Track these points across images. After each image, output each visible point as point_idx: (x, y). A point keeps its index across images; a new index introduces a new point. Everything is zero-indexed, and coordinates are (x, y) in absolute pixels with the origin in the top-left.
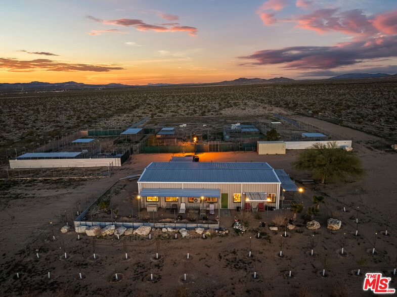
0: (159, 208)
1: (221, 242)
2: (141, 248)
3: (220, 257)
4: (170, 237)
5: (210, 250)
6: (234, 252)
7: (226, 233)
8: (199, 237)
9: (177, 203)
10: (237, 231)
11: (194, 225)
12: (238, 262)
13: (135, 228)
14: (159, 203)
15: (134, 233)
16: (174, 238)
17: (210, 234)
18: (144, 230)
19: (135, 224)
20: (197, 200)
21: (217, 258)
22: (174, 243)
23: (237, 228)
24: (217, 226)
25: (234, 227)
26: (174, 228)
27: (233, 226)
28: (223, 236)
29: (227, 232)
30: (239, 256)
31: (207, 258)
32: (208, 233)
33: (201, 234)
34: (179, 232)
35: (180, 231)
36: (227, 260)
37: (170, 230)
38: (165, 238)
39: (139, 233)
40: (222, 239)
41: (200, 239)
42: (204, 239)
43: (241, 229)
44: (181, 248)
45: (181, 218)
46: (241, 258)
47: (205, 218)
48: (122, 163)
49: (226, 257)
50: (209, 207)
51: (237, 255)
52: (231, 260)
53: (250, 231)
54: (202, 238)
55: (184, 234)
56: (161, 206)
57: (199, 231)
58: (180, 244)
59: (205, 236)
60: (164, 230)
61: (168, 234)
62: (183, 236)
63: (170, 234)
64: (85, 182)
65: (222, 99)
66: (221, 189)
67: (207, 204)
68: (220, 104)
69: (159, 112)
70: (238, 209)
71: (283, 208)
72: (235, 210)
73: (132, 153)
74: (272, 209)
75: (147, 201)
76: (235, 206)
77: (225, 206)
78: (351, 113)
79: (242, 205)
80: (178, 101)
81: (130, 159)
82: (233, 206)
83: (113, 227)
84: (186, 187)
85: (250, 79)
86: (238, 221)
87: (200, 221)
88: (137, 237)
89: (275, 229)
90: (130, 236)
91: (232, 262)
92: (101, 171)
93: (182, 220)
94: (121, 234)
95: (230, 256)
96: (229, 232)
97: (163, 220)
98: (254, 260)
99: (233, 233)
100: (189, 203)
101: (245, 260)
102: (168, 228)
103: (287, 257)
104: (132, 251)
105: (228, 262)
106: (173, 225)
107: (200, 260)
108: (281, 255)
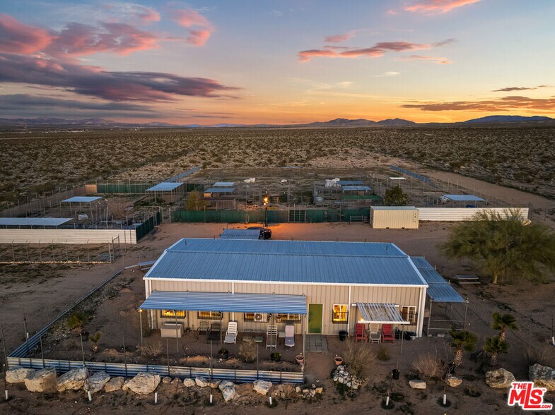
0: (186, 331)
4: (197, 400)
7: (317, 394)
8: (260, 402)
9: (220, 322)
10: (342, 388)
11: (251, 373)
13: (127, 374)
14: (185, 320)
15: (124, 388)
16: (208, 403)
17: (283, 395)
18: (144, 384)
19: (130, 367)
20: (261, 316)
23: (341, 380)
25: (335, 380)
27: (332, 376)
28: (310, 401)
29: (320, 390)
32: (279, 392)
33: (264, 394)
34: (218, 389)
35: (221, 387)
37: (200, 382)
38: (188, 402)
39: (135, 390)
40: (310, 409)
41: (262, 407)
42: (270, 406)
43: (349, 385)
45: (226, 354)
47: (274, 357)
48: (138, 238)
50: (283, 330)
53: (367, 388)
54: (267, 404)
55: (229, 394)
56: (191, 326)
57: (261, 389)
59: (273, 401)
60: (188, 382)
61: (196, 393)
62: (227, 399)
63: (200, 394)
64: (65, 272)
65: (312, 146)
66: (309, 295)
67: (281, 324)
68: (308, 152)
69: (216, 161)
70: (342, 335)
71: (430, 335)
72: (336, 337)
73: (159, 221)
74: (408, 336)
75: (162, 317)
76: (336, 329)
77: (316, 329)
78: (510, 167)
79: (349, 328)
80: (247, 147)
81: (155, 232)
82: (331, 329)
83: (82, 373)
84: (240, 291)
85: (352, 121)
86: (342, 365)
87: (264, 363)
88: (128, 397)
89: (421, 386)
90: (115, 396)
92: (100, 251)
93: (227, 359)
94: (97, 390)
96: (324, 390)
97: (189, 359)
99: (332, 392)
100: (245, 323)
102: (196, 380)
106: (208, 371)
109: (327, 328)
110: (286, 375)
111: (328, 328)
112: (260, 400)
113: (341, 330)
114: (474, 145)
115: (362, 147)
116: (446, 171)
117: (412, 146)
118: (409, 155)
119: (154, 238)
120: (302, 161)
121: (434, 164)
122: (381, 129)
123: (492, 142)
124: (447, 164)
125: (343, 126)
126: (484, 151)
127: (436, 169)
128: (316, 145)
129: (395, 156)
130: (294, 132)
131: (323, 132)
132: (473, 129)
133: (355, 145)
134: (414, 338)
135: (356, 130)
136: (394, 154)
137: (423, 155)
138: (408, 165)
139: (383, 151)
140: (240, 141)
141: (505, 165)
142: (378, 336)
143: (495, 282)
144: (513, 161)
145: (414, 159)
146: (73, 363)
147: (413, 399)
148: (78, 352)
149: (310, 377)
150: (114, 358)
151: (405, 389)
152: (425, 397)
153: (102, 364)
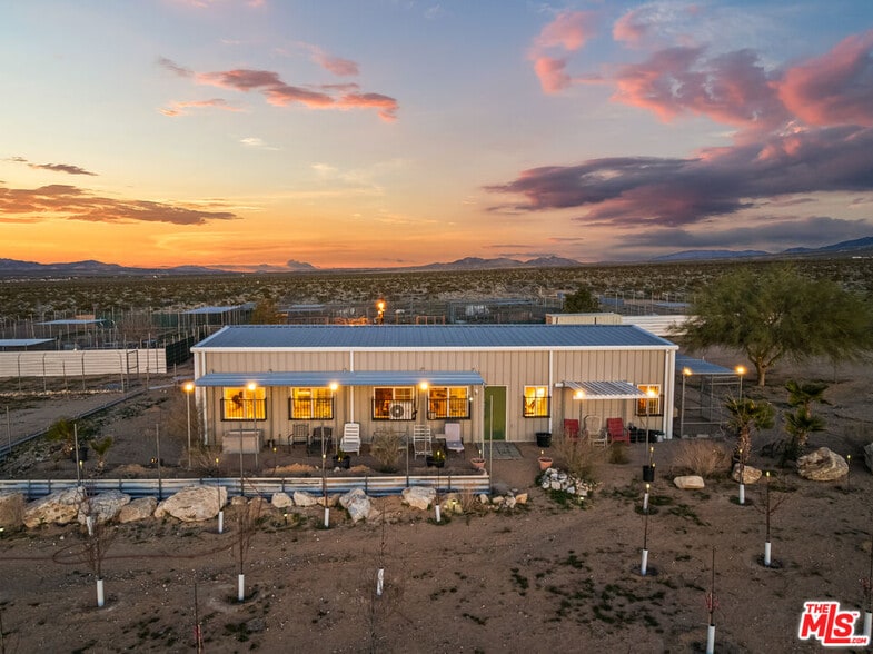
0: (266, 445)
1: (507, 531)
2: (176, 563)
3: (523, 582)
4: (299, 524)
5: (470, 557)
6: (573, 562)
7: (519, 504)
8: (418, 519)
9: (331, 424)
10: (560, 496)
11: (395, 482)
12: (605, 596)
13: (161, 496)
14: (267, 424)
15: (158, 513)
16: (320, 526)
17: (459, 508)
18: (198, 502)
19: (167, 484)
20: (401, 409)
21: (508, 587)
22: (317, 543)
23: (556, 486)
24: (480, 482)
25: (546, 486)
26: (324, 493)
27: (538, 482)
28: (509, 513)
29: (523, 497)
30: (601, 574)
31: (464, 588)
32: (451, 503)
33: (424, 506)
34: (338, 506)
35: (343, 500)
36: (553, 590)
37: (303, 499)
38: (282, 527)
39: (179, 513)
40: (510, 522)
41: (423, 525)
42: (439, 524)
43: (572, 490)
44: (348, 558)
45: (344, 462)
46: (611, 578)
47: (430, 461)
48: (169, 364)
49: (545, 581)
50: (442, 431)
51: (589, 570)
52: (570, 591)
53: (604, 494)
54: (432, 521)
55: (360, 508)
56: (276, 437)
57: (419, 498)
58: (339, 543)
59: (442, 515)
60: (280, 500)
61: (296, 515)
62: (356, 517)
63: (304, 514)
64: (40, 403)
65: (433, 284)
67: (436, 424)
68: (429, 288)
70: (543, 440)
72: (532, 444)
74: (652, 436)
75: (223, 420)
76: (531, 431)
77: (496, 433)
79: (552, 426)
82: (522, 433)
83: (75, 494)
84: (364, 368)
85: (487, 261)
86: (553, 467)
87: (417, 469)
88: (167, 527)
89: (697, 482)
90: (140, 526)
91: (579, 596)
92: (103, 381)
93: (348, 467)
94: (103, 517)
95: (562, 577)
96: (529, 499)
97: (279, 470)
98: (667, 584)
99: (544, 501)
100: (373, 425)
101: (630, 586)
102: (296, 495)
103: (796, 566)
104: (132, 577)
105: (561, 597)
106: (316, 483)
107: (434, 596)
108: (768, 560)
109: (514, 433)
110: (460, 482)
111: (515, 430)
112: (417, 517)
113: (538, 430)
115: (510, 283)
120: (423, 295)
122: (533, 269)
125: (476, 267)
127: (627, 297)
128: (441, 283)
129: (561, 289)
130: (404, 274)
133: (498, 281)
134: (660, 438)
135: (496, 272)
136: (560, 287)
142: (603, 437)
146: (58, 484)
147: (687, 500)
148: (67, 472)
149: (500, 486)
150: (136, 477)
151: (670, 492)
152: (708, 497)
153: (113, 483)
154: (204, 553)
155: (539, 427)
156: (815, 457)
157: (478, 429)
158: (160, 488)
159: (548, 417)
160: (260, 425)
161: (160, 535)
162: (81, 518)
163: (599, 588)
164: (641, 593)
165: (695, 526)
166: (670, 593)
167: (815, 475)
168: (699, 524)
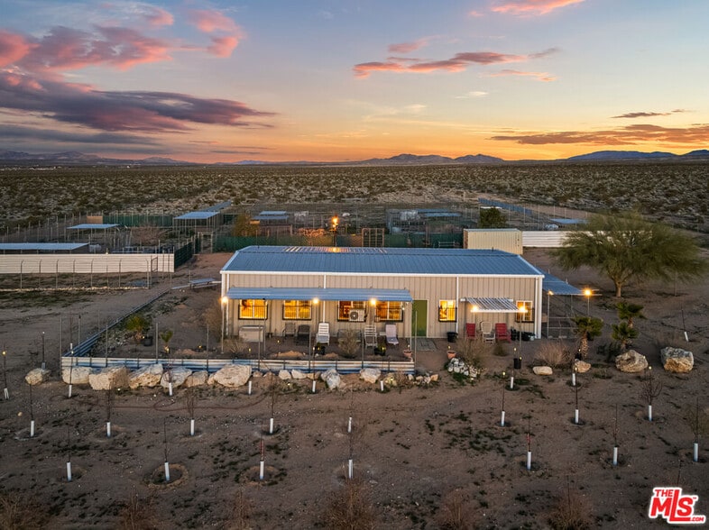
0: (269, 336)
1: (424, 398)
2: (229, 412)
3: (431, 428)
4: (297, 390)
5: (402, 413)
6: (462, 417)
7: (432, 381)
8: (370, 389)
9: (309, 323)
10: (459, 377)
11: (355, 364)
12: (478, 437)
13: (210, 371)
14: (267, 323)
15: (210, 381)
16: (310, 392)
17: (395, 383)
18: (234, 375)
19: (213, 363)
20: (357, 314)
21: (423, 430)
22: (309, 402)
23: (457, 370)
24: (408, 366)
25: (450, 370)
26: (309, 371)
27: (446, 367)
28: (426, 387)
29: (435, 377)
30: (477, 424)
31: (398, 430)
32: (390, 379)
33: (373, 381)
34: (320, 379)
35: (323, 376)
36: (448, 432)
37: (298, 375)
38: (287, 391)
39: (223, 382)
40: (427, 393)
41: (373, 393)
42: (383, 392)
43: (467, 373)
44: (329, 411)
45: (322, 350)
46: (482, 427)
47: (377, 351)
48: (176, 266)
49: (445, 427)
50: (384, 330)
51: (471, 422)
52: (458, 433)
53: (487, 376)
54: (378, 390)
55: (334, 381)
56: (273, 331)
57: (370, 376)
58: (324, 402)
59: (385, 387)
60: (284, 375)
61: (294, 385)
62: (332, 387)
63: (299, 384)
64: (92, 297)
65: (373, 182)
66: (412, 289)
67: (380, 325)
68: (370, 188)
69: (250, 197)
70: (451, 337)
71: (551, 337)
72: (443, 339)
73: (198, 250)
74: (526, 336)
75: (239, 319)
76: (444, 331)
77: (419, 332)
78: (629, 200)
79: (458, 328)
80: (287, 184)
81: (195, 260)
82: (438, 331)
83: (158, 369)
84: (332, 286)
85: (420, 157)
86: (456, 357)
87: (369, 357)
88: (216, 390)
89: (547, 370)
90: (200, 390)
91: (462, 436)
92: (129, 278)
93: (323, 354)
94: (178, 383)
95: (455, 426)
96: (439, 378)
97: (280, 355)
98: (514, 431)
99: (448, 380)
100: (337, 324)
101: (493, 431)
102: (293, 372)
103: (592, 424)
104: (205, 419)
105: (453, 436)
106: (305, 364)
107: (381, 434)
108: (577, 420)
109: (432, 330)
110: (395, 366)
111: (434, 330)
112: (369, 388)
113: (449, 330)
114: (582, 181)
115: (439, 184)
116: (550, 205)
117: (503, 182)
118: (501, 190)
119: (196, 266)
120: (364, 196)
121: (533, 198)
122: (460, 166)
123: (604, 178)
124: (550, 199)
125: (410, 163)
126: (595, 185)
127: (537, 203)
128: (379, 182)
129: (483, 192)
130: (346, 170)
131: (385, 169)
132: (580, 167)
133: (429, 181)
134: (532, 338)
135: (427, 168)
136: (482, 189)
137: (519, 190)
138: (501, 200)
139: (468, 187)
140: (276, 179)
141: (622, 198)
142: (492, 336)
143: (619, 294)
144: (632, 195)
145: (508, 194)
146: (143, 361)
147: (539, 382)
148: (145, 353)
149: (422, 369)
150: (190, 357)
151: (529, 376)
152: (552, 381)
153: (178, 361)
154: (243, 407)
155: (449, 328)
156: (626, 356)
157: (407, 329)
158: (207, 365)
159: (456, 321)
160: (262, 323)
161: (214, 395)
162: (164, 384)
163: (475, 432)
164: (499, 436)
165: (540, 399)
166: (515, 436)
167: (625, 368)
168: (543, 397)
